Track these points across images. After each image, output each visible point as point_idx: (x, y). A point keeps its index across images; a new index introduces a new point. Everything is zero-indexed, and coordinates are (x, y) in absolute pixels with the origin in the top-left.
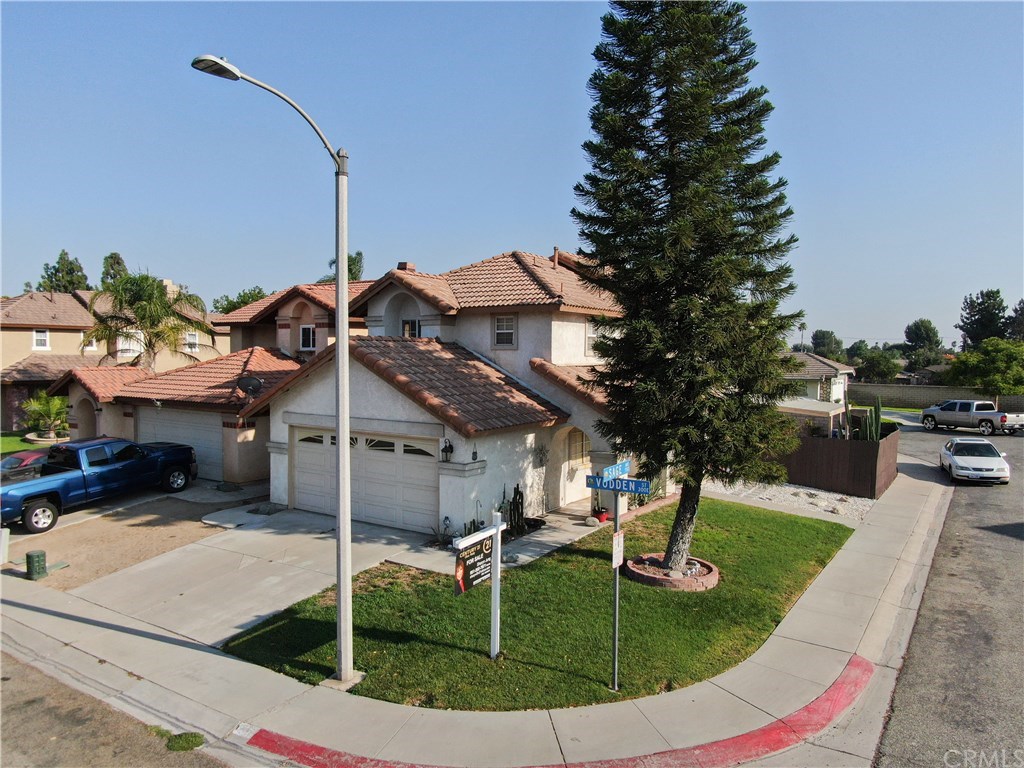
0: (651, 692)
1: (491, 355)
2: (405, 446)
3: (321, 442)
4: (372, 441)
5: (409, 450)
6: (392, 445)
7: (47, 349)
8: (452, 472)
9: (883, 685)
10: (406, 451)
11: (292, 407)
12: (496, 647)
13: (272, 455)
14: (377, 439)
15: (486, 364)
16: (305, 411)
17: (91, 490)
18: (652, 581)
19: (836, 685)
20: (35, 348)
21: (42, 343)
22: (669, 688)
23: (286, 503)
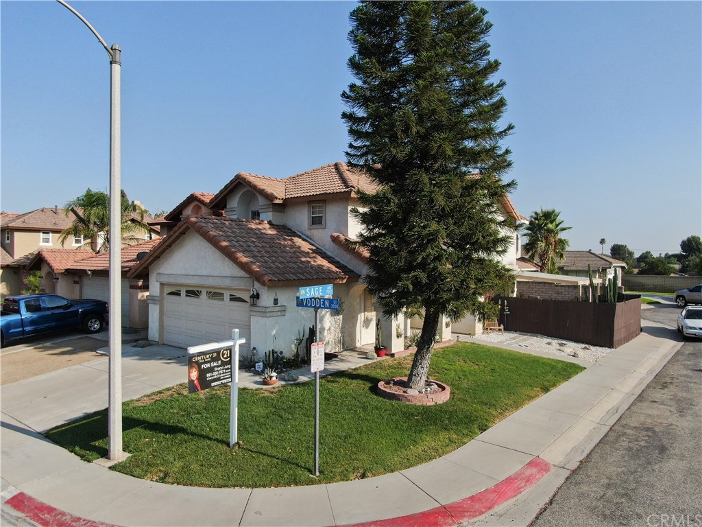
0: (345, 478)
1: (308, 233)
2: (231, 295)
3: (179, 295)
4: (210, 292)
5: (234, 299)
6: (223, 294)
7: (50, 244)
8: (258, 314)
9: (552, 482)
10: (231, 299)
11: (161, 271)
12: (234, 438)
13: (150, 305)
14: (213, 291)
15: (304, 240)
16: (169, 272)
17: (27, 329)
18: (392, 397)
19: (509, 481)
20: (42, 244)
21: (47, 241)
22: (363, 476)
23: (157, 340)
